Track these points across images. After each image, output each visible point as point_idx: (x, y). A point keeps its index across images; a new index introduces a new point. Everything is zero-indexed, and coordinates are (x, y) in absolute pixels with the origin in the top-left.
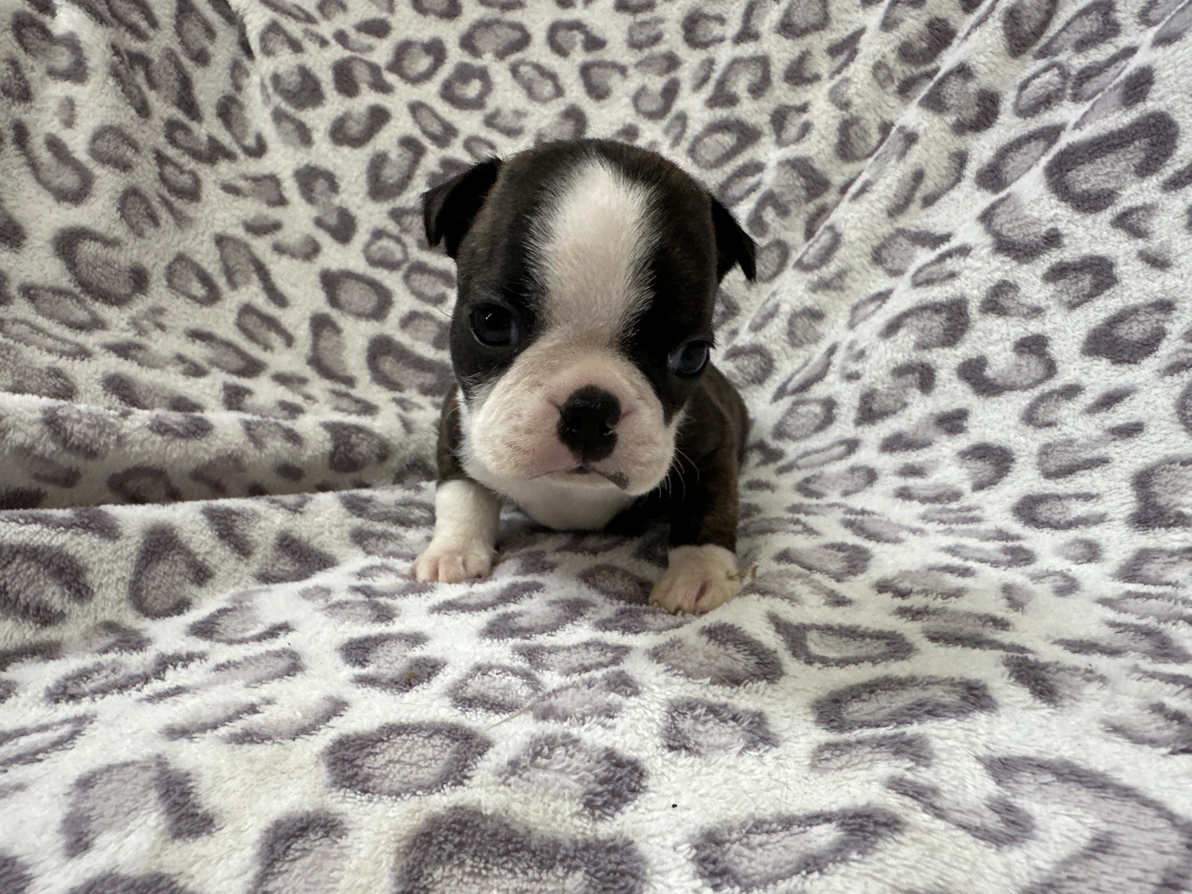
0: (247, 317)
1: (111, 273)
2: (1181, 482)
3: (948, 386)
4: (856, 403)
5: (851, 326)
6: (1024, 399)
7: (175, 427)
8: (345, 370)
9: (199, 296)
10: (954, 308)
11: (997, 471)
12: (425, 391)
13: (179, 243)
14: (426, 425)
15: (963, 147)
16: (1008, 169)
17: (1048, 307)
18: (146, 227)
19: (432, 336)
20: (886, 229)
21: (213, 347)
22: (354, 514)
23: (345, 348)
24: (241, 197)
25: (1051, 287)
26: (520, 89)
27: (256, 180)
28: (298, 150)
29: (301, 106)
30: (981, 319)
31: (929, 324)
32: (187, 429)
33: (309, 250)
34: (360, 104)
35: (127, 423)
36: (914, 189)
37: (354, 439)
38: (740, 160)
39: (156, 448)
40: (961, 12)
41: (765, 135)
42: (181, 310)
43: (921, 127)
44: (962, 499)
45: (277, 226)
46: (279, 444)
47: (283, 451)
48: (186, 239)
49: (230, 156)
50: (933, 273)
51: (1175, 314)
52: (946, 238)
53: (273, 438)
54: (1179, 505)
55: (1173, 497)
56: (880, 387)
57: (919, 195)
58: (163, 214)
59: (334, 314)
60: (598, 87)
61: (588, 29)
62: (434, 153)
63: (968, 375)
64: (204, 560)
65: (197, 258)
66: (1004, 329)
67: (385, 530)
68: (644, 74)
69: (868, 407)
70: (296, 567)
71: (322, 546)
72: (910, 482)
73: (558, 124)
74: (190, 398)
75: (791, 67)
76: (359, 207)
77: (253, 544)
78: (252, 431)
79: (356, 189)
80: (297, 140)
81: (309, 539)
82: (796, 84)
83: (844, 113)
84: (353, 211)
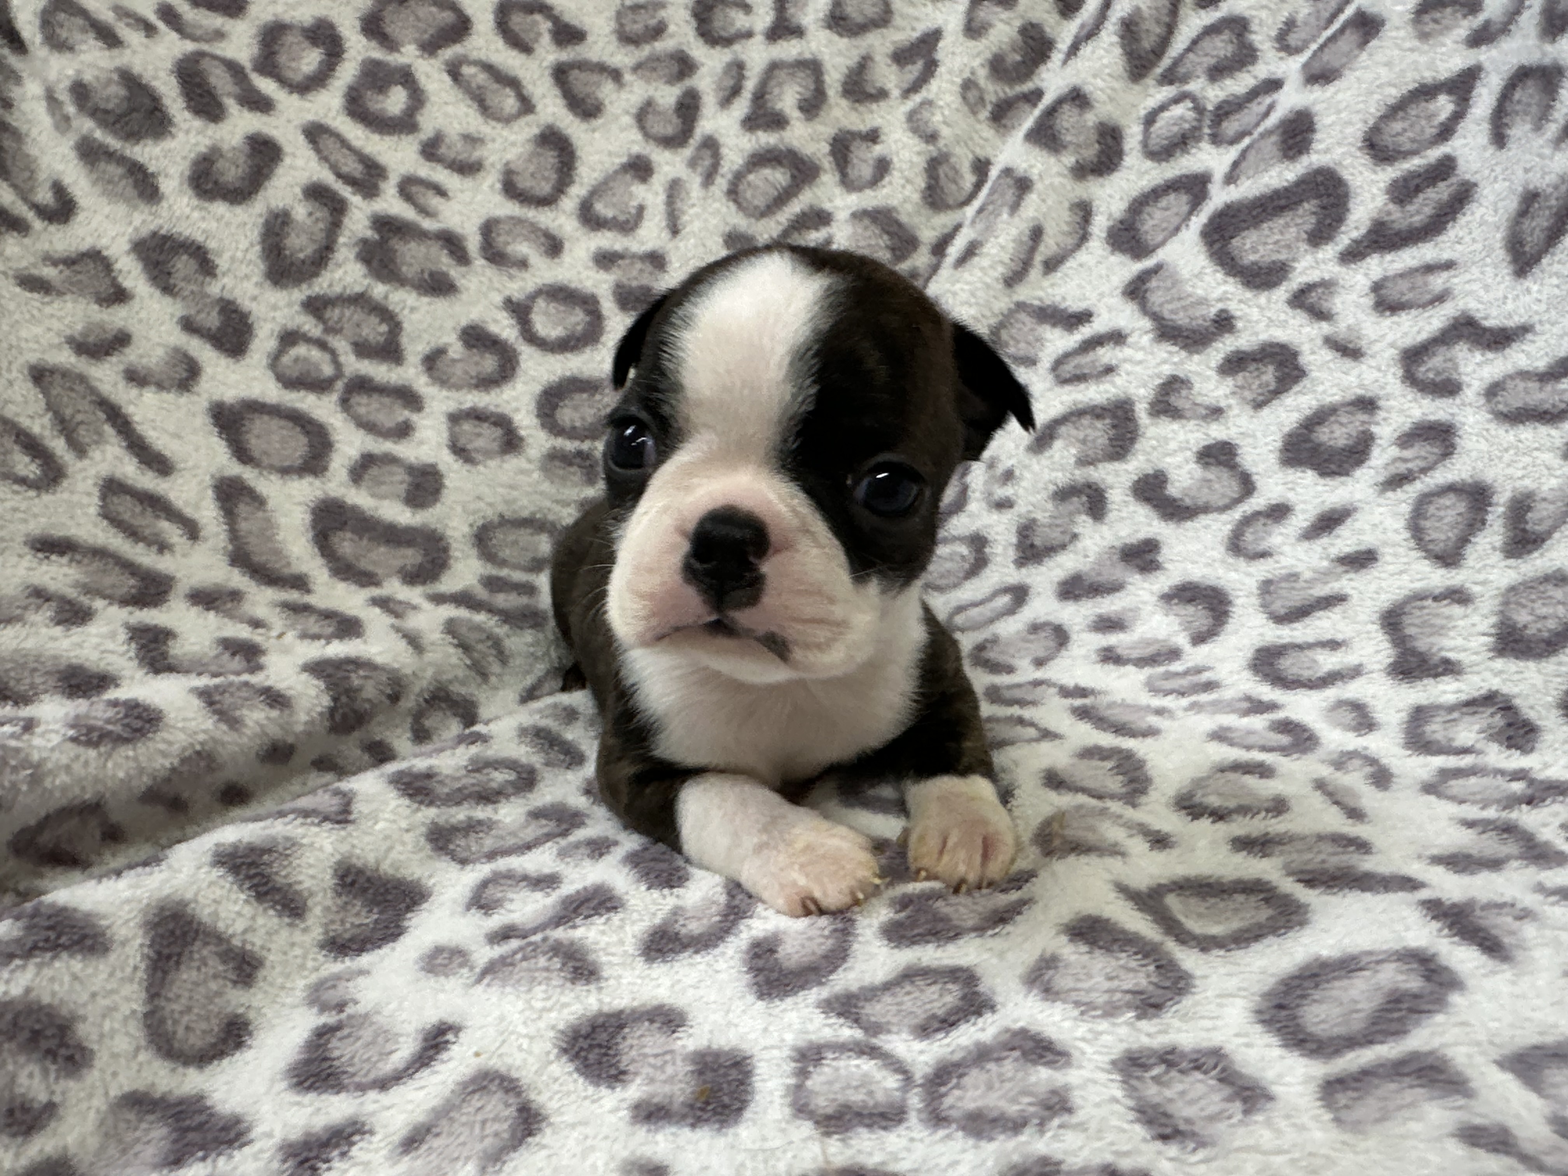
0: (116, 500)
2: (1439, 622)
3: (1124, 509)
4: (1013, 539)
6: (1224, 524)
7: (110, 727)
8: (288, 564)
9: (31, 476)
10: (1118, 412)
11: (1213, 618)
12: (412, 577)
14: (436, 635)
15: (1085, 196)
16: (1146, 227)
17: (1230, 407)
19: (402, 489)
20: (1003, 304)
21: (79, 562)
22: (420, 803)
23: (278, 527)
24: (54, 296)
25: (1230, 382)
26: (468, 101)
27: (70, 262)
28: (136, 208)
29: (132, 135)
30: (1152, 424)
31: (1092, 434)
33: (185, 375)
34: (232, 133)
35: (37, 741)
36: (1032, 250)
37: (356, 681)
38: (795, 207)
40: (1057, 17)
41: (825, 171)
42: (8, 505)
43: (1035, 171)
44: (1184, 656)
45: (122, 340)
46: (261, 715)
47: (269, 724)
49: (18, 226)
50: (1081, 366)
51: (1382, 414)
52: (1085, 317)
53: (251, 708)
54: (1441, 649)
55: (1432, 639)
56: (1039, 516)
57: (1038, 259)
59: (248, 474)
60: (583, 100)
61: (556, 12)
62: (360, 209)
63: (1147, 494)
64: (244, 942)
66: (1182, 436)
67: (470, 818)
68: (648, 81)
69: (1028, 542)
70: (376, 916)
71: (397, 869)
72: (1113, 639)
73: (533, 155)
74: (87, 664)
75: (848, 76)
76: (254, 298)
77: (306, 894)
78: (218, 706)
79: (244, 270)
80: (131, 192)
81: (378, 863)
82: (858, 101)
83: (931, 148)
84: (246, 304)
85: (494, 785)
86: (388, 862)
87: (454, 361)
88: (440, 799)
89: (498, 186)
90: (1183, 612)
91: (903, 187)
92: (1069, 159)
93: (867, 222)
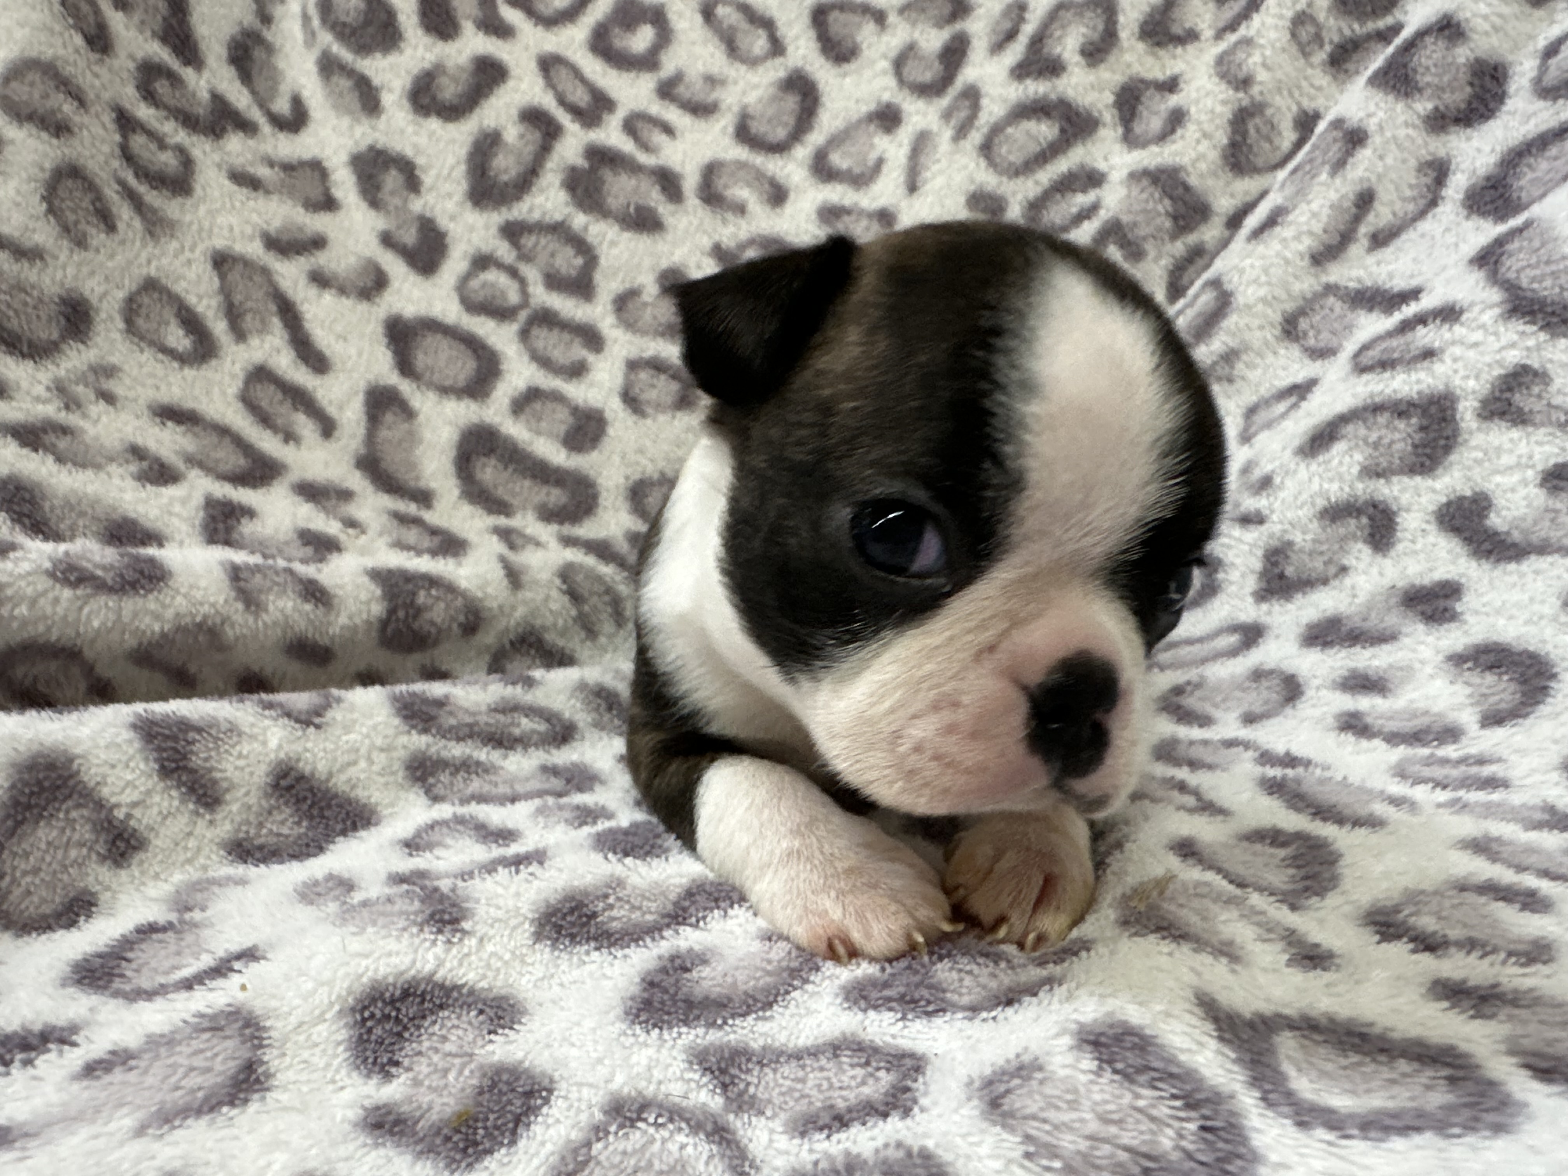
0: (259, 387)
1: (26, 304)
3: (1420, 540)
4: (1257, 564)
5: (1246, 437)
7: (99, 572)
8: (418, 478)
9: (180, 349)
10: (1433, 410)
11: (1524, 694)
12: (547, 516)
13: (149, 262)
14: (545, 576)
15: (1441, 152)
16: (1521, 182)
18: (92, 231)
19: (563, 429)
20: (1307, 284)
21: (195, 435)
22: (414, 727)
23: (421, 442)
24: (261, 193)
26: (716, 41)
27: (289, 168)
28: (358, 121)
29: (364, 49)
30: (1479, 429)
31: (1387, 436)
32: (122, 576)
33: (370, 284)
34: (460, 52)
36: (1356, 220)
37: (422, 598)
38: (1062, 165)
39: (60, 610)
41: (1105, 125)
42: (145, 370)
43: (1374, 121)
44: (1464, 740)
45: (318, 243)
46: (290, 604)
47: (296, 616)
48: (163, 254)
49: (246, 127)
50: (1394, 351)
52: (1413, 294)
53: (281, 595)
56: (1298, 538)
57: (1364, 231)
58: (124, 212)
59: (405, 387)
60: (839, 43)
62: (575, 136)
63: (1457, 523)
64: (129, 816)
65: (179, 288)
66: (1523, 448)
67: (470, 757)
68: (914, 24)
69: (1277, 571)
70: (302, 830)
71: (353, 787)
72: (1364, 703)
73: (774, 99)
74: (142, 520)
75: (1151, 15)
76: (453, 218)
77: (225, 785)
78: (242, 584)
79: (448, 187)
80: (356, 105)
81: (330, 775)
82: (1159, 44)
83: (1241, 95)
84: (443, 222)
85: (517, 732)
86: (343, 777)
87: (646, 304)
88: (439, 728)
89: (731, 129)
90: (1477, 680)
91: (1198, 142)
92: (1424, 106)
93: (1145, 182)
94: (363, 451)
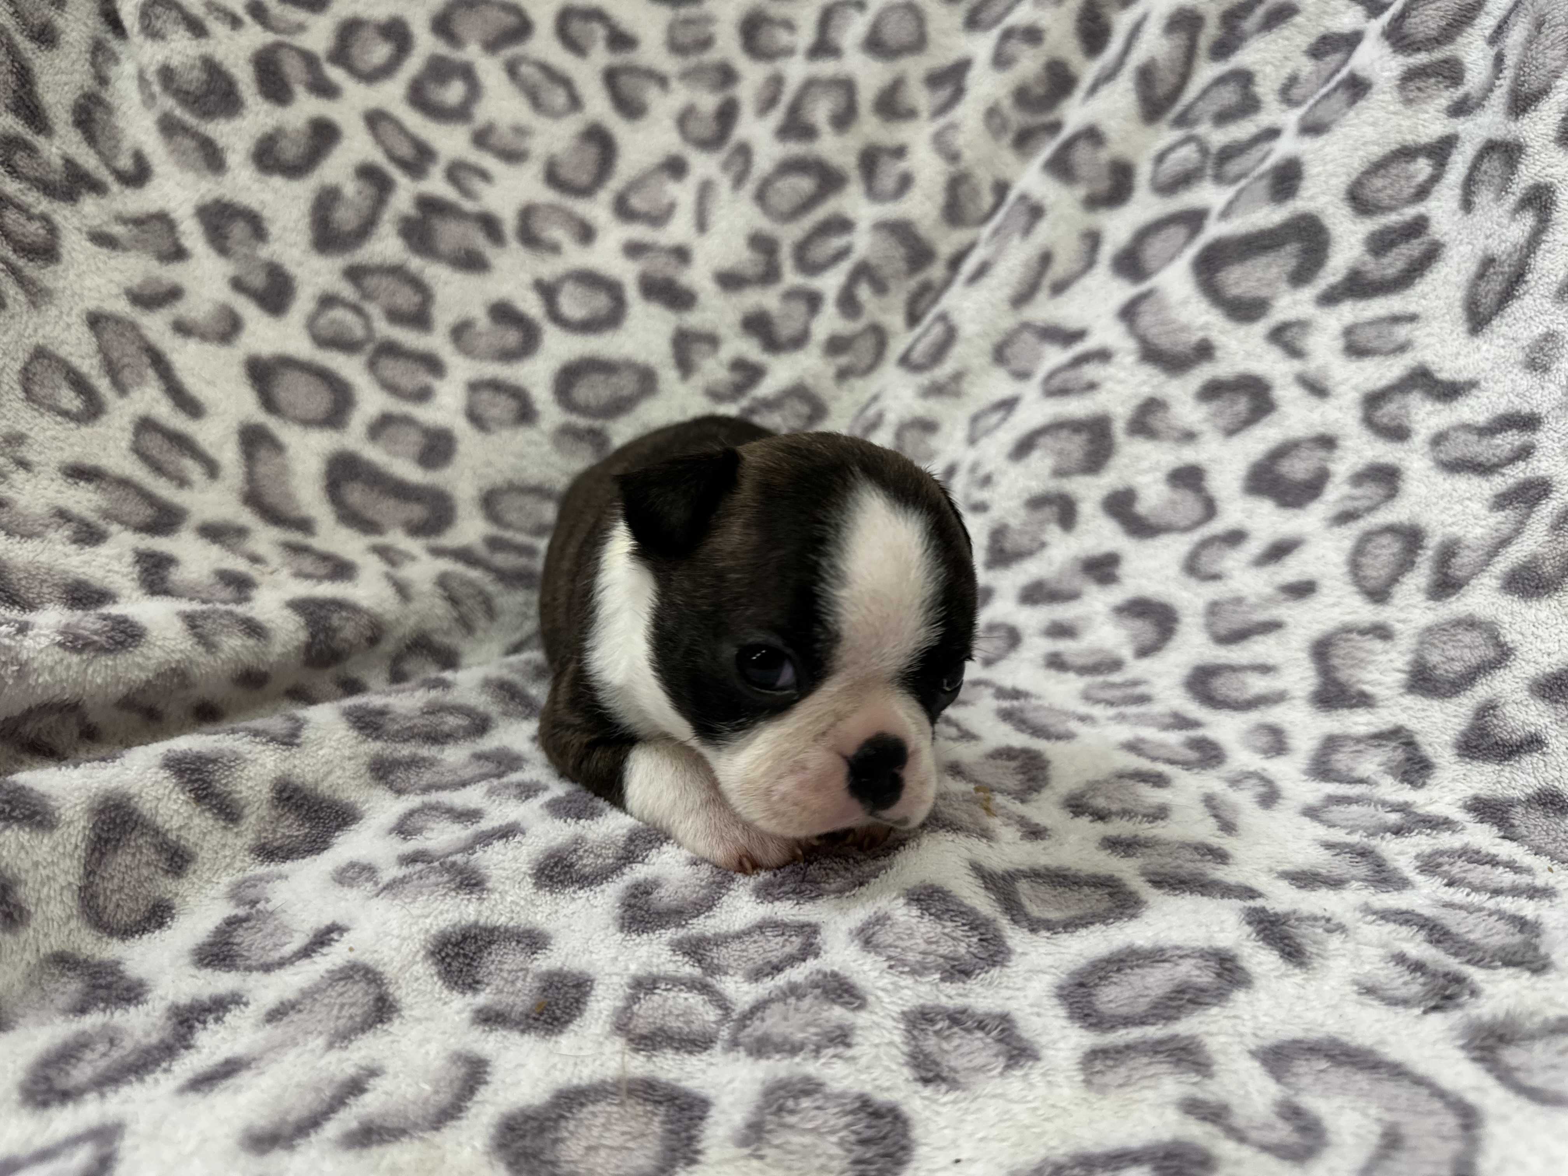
0: (147, 437)
2: (1360, 655)
3: (1091, 523)
5: (972, 441)
6: (1183, 545)
8: (298, 508)
9: (74, 410)
10: (1096, 428)
12: (415, 530)
13: (36, 331)
14: (427, 587)
15: (1094, 227)
16: (1146, 257)
17: (1202, 432)
19: (416, 449)
20: (1008, 322)
21: (105, 491)
22: (368, 736)
23: (294, 474)
24: (119, 251)
26: (522, 96)
27: (139, 222)
28: (203, 177)
29: (208, 114)
30: (1126, 443)
31: (1067, 447)
32: (110, 637)
33: (227, 329)
34: (297, 116)
36: (1040, 275)
37: (337, 621)
38: (820, 213)
39: (73, 673)
40: (1081, 55)
41: (851, 181)
42: (49, 434)
43: (1047, 200)
44: (1124, 669)
45: (176, 293)
46: (238, 642)
47: (244, 651)
48: (46, 322)
49: (97, 188)
50: (1067, 381)
51: (1339, 453)
52: (1079, 336)
53: (230, 636)
54: (1359, 682)
55: (1353, 671)
56: (1011, 522)
57: (1047, 279)
59: (272, 423)
60: (629, 100)
61: (612, 19)
62: (405, 189)
63: (1115, 511)
64: (179, 837)
66: (1153, 457)
68: (693, 89)
69: (999, 547)
70: (307, 830)
71: (335, 791)
72: (1061, 645)
73: (577, 150)
76: (300, 264)
77: (243, 802)
78: (199, 630)
79: (293, 237)
80: (201, 163)
82: (888, 120)
83: (952, 168)
84: (290, 268)
85: (446, 728)
87: (480, 334)
88: (389, 735)
89: (541, 176)
90: (1130, 625)
91: (923, 201)
92: (1081, 191)
93: (887, 233)
94: (247, 488)
